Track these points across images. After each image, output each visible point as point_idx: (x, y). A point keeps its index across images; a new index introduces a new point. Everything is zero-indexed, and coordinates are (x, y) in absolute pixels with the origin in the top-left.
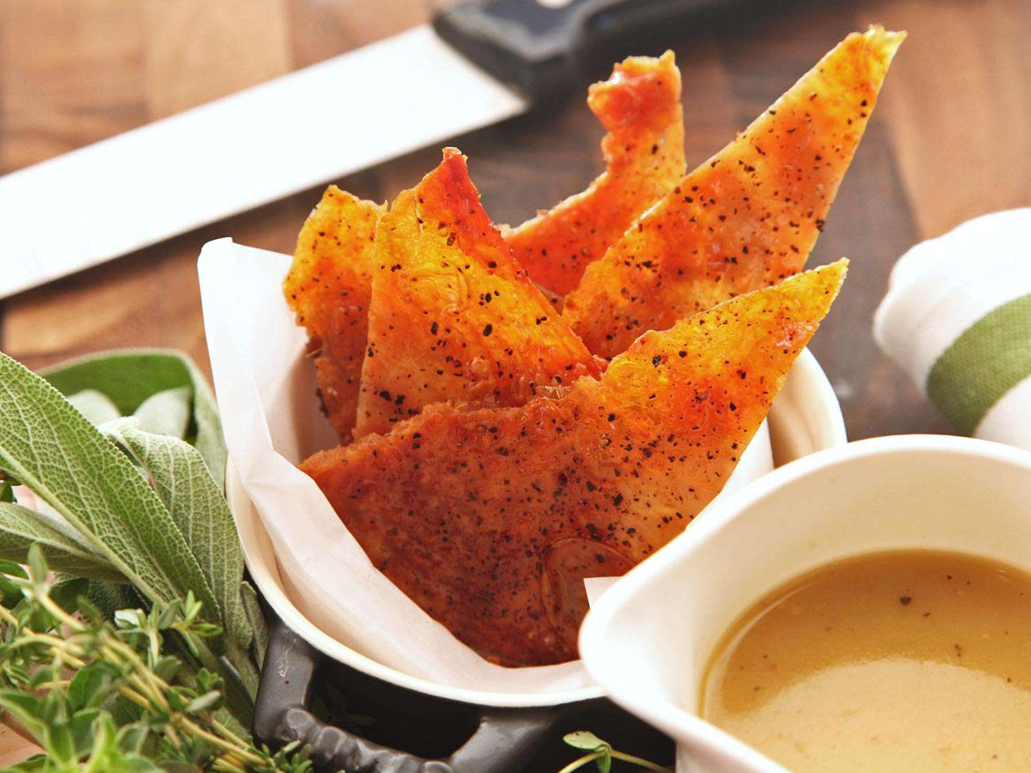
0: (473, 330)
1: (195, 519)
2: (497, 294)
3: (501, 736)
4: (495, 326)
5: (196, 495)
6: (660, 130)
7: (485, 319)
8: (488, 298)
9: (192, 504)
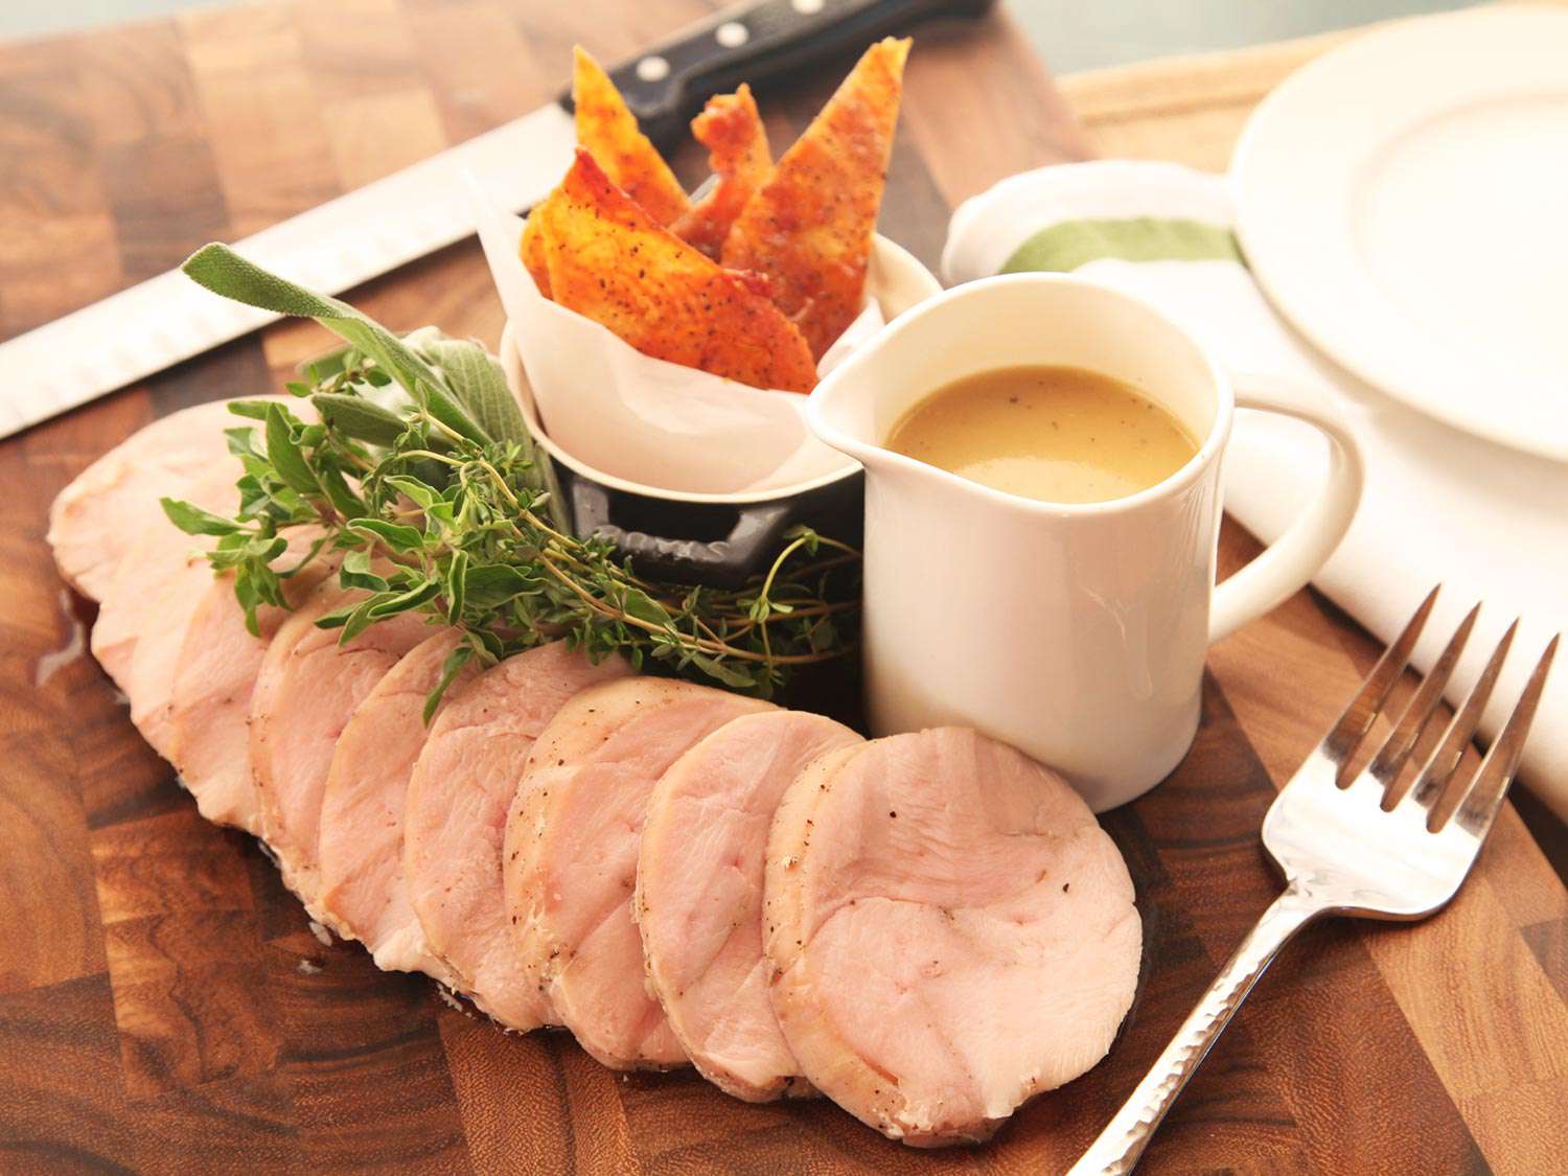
0: (632, 278)
1: (487, 404)
2: (641, 245)
3: (758, 521)
4: (646, 270)
5: (485, 385)
6: (748, 144)
7: (637, 267)
8: (636, 250)
9: (482, 393)
